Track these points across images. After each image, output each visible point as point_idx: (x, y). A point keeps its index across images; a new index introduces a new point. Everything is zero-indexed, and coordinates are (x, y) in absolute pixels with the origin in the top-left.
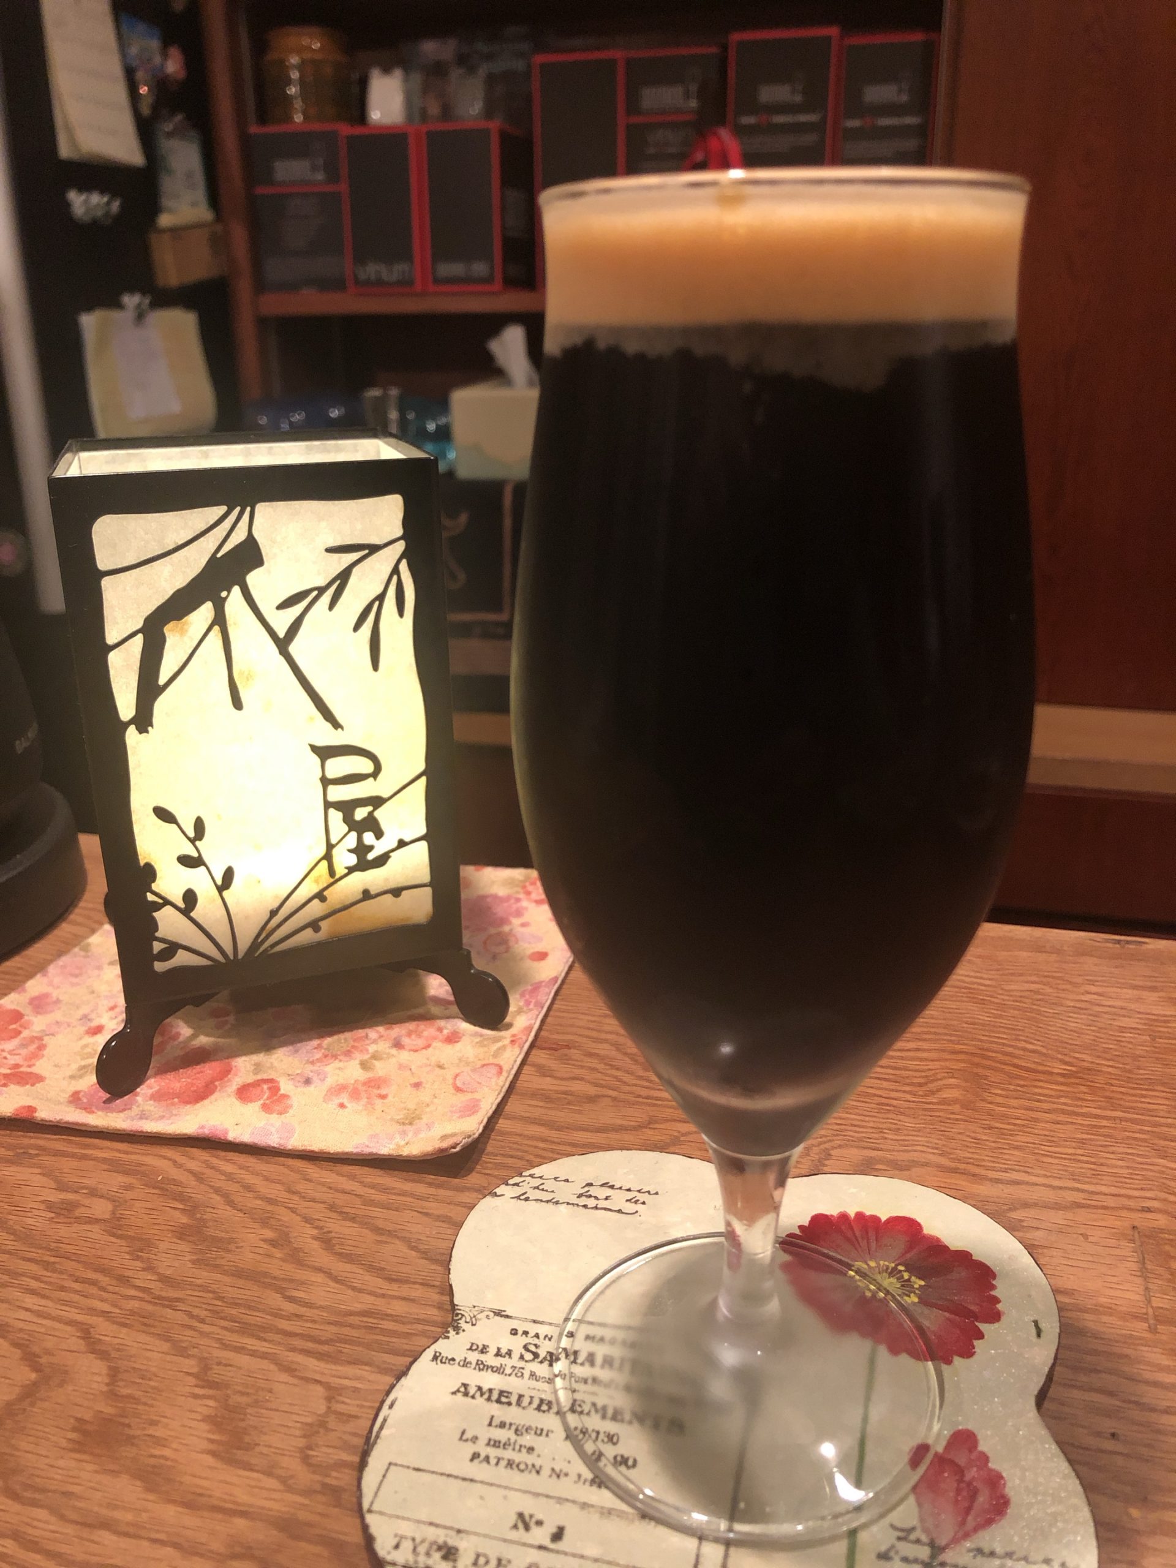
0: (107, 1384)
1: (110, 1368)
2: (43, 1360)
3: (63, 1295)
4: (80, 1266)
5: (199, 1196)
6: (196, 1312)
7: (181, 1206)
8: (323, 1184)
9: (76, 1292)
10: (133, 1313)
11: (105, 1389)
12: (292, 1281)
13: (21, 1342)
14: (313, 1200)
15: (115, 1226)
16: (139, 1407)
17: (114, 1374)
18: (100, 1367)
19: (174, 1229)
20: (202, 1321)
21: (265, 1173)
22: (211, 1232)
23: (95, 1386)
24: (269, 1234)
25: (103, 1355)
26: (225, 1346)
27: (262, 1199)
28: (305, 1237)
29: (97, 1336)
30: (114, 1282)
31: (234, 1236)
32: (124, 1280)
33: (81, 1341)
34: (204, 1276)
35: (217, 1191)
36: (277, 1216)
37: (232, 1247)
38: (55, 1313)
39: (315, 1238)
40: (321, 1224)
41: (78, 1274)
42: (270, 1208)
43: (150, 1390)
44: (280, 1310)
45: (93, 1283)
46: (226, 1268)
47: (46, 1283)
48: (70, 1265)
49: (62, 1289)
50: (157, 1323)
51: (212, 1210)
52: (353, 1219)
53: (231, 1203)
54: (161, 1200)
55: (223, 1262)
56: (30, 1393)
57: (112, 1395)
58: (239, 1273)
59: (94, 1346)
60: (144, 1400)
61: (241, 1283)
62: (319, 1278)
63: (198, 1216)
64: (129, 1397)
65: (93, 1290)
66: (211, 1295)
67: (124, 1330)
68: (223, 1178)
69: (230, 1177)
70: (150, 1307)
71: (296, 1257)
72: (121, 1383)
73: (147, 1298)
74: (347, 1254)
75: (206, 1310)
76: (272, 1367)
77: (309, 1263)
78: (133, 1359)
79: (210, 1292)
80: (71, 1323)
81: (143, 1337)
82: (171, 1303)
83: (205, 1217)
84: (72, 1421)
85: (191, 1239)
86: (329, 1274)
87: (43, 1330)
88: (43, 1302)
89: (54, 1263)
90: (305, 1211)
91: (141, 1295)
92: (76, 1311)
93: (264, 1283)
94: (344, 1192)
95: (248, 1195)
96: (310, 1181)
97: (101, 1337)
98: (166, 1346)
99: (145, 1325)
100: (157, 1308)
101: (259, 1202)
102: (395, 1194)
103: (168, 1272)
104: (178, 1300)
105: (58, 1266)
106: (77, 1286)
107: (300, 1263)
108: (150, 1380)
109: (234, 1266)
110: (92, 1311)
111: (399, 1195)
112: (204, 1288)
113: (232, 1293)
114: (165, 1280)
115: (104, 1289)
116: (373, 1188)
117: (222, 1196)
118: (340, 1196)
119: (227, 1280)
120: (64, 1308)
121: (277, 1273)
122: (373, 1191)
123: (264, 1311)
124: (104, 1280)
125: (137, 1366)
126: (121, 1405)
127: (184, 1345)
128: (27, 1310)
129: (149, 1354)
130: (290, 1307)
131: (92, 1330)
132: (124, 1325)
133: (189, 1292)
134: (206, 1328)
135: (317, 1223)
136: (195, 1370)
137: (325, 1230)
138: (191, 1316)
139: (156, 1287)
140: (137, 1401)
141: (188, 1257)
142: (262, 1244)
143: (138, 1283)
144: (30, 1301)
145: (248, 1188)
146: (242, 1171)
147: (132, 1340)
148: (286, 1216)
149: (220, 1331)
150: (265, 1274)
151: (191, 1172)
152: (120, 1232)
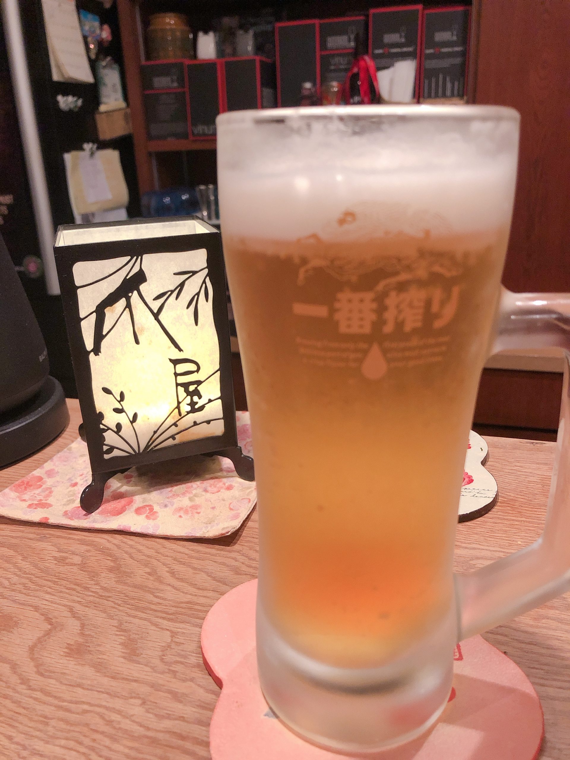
0: (80, 630)
1: (82, 624)
2: (53, 621)
3: (61, 594)
4: (68, 583)
5: (119, 555)
6: (117, 601)
7: (111, 559)
8: (171, 549)
9: (67, 593)
10: (91, 602)
11: (79, 632)
12: (157, 589)
13: (44, 613)
14: (167, 556)
15: (83, 567)
16: (94, 639)
17: (83, 626)
18: (77, 623)
19: (108, 568)
20: (119, 605)
21: (146, 545)
22: (123, 569)
23: (75, 631)
24: (148, 570)
25: (78, 619)
26: (129, 616)
27: (145, 556)
28: (163, 571)
29: (76, 611)
30: (83, 589)
31: (133, 571)
32: (87, 589)
33: (69, 613)
34: (120, 587)
35: (126, 552)
36: (151, 563)
37: (132, 575)
38: (58, 602)
39: (168, 572)
40: (170, 566)
41: (67, 586)
42: (149, 559)
43: (97, 632)
44: (153, 601)
45: (74, 590)
46: (129, 584)
47: (54, 589)
48: (64, 583)
49: (61, 592)
50: (100, 606)
51: (123, 560)
52: (184, 564)
53: (132, 557)
54: (102, 556)
55: (128, 581)
56: (48, 633)
57: (82, 634)
58: (135, 586)
59: (74, 615)
60: (95, 636)
61: (136, 590)
62: (169, 588)
63: (118, 563)
64: (89, 635)
65: (74, 593)
66: (123, 595)
67: (87, 609)
68: (129, 547)
69: (131, 546)
70: (98, 600)
71: (159, 580)
72: (86, 630)
73: (96, 596)
74: (181, 579)
75: (121, 601)
76: (149, 624)
77: (165, 582)
78: (91, 620)
79: (123, 593)
80: (65, 606)
81: (95, 612)
82: (107, 598)
83: (121, 563)
84: (66, 644)
85: (114, 572)
86: (173, 587)
87: (53, 608)
88: (53, 597)
89: (57, 581)
90: (163, 561)
91: (94, 594)
92: (67, 601)
93: (145, 590)
94: (180, 552)
95: (139, 554)
96: (166, 548)
97: (78, 611)
98: (104, 615)
99: (95, 606)
100: (101, 600)
101: (144, 557)
102: (202, 553)
103: (105, 585)
104: (109, 597)
105: (59, 583)
106: (67, 591)
107: (161, 582)
108: (98, 628)
109: (133, 583)
110: (74, 601)
111: (204, 554)
112: (120, 592)
113: (133, 594)
114: (104, 589)
115: (78, 592)
116: (193, 551)
117: (128, 554)
118: (178, 554)
119: (130, 589)
120: (62, 600)
121: (151, 586)
122: (192, 552)
123: (145, 602)
124: (78, 588)
125: (92, 623)
126: (86, 638)
127: (112, 615)
128: (46, 600)
129: (97, 618)
130: (156, 600)
131: (73, 608)
132: (87, 606)
133: (113, 594)
134: (121, 608)
135: (169, 566)
136: (116, 625)
137: (172, 568)
138: (115, 603)
139: (101, 592)
140: (93, 637)
141: (114, 579)
142: (145, 574)
143: (92, 590)
144: (47, 597)
145: (139, 551)
146: (136, 544)
147: (90, 612)
148: (155, 562)
149: (127, 609)
150: (146, 587)
151: (114, 544)
152: (84, 569)
